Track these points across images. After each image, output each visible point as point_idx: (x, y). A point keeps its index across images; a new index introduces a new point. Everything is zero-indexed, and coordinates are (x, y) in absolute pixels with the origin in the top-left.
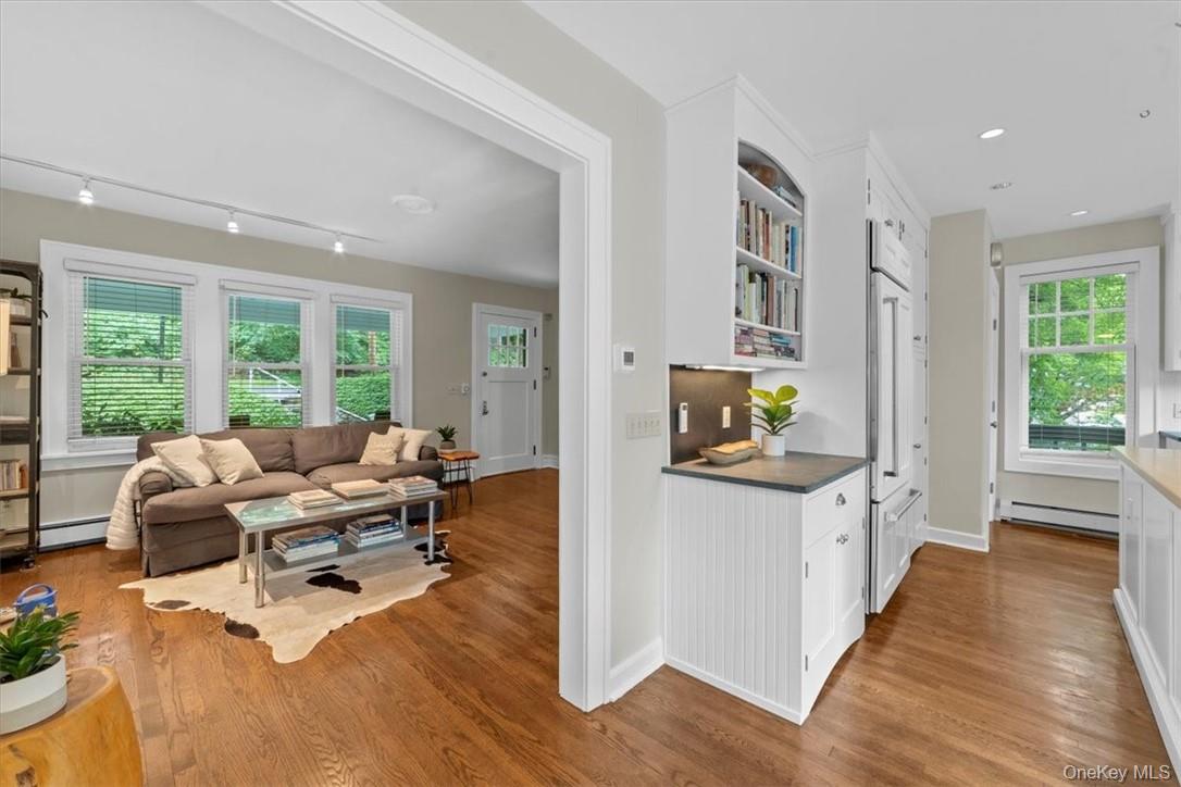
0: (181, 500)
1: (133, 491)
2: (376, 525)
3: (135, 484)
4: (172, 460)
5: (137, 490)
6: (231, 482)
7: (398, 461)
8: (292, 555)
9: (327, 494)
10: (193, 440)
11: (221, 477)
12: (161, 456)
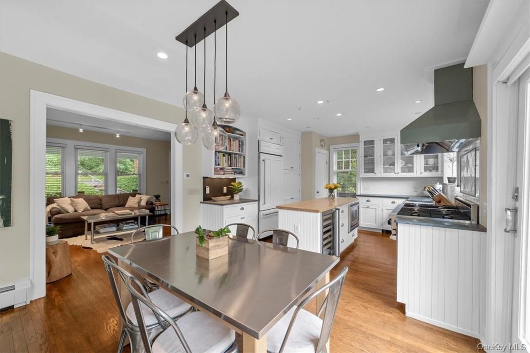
0: (65, 216)
1: (48, 214)
2: (129, 223)
3: (48, 212)
4: (61, 205)
5: (50, 214)
6: (81, 212)
7: (139, 206)
8: (102, 231)
9: (113, 214)
10: (67, 198)
11: (77, 210)
12: (57, 203)
